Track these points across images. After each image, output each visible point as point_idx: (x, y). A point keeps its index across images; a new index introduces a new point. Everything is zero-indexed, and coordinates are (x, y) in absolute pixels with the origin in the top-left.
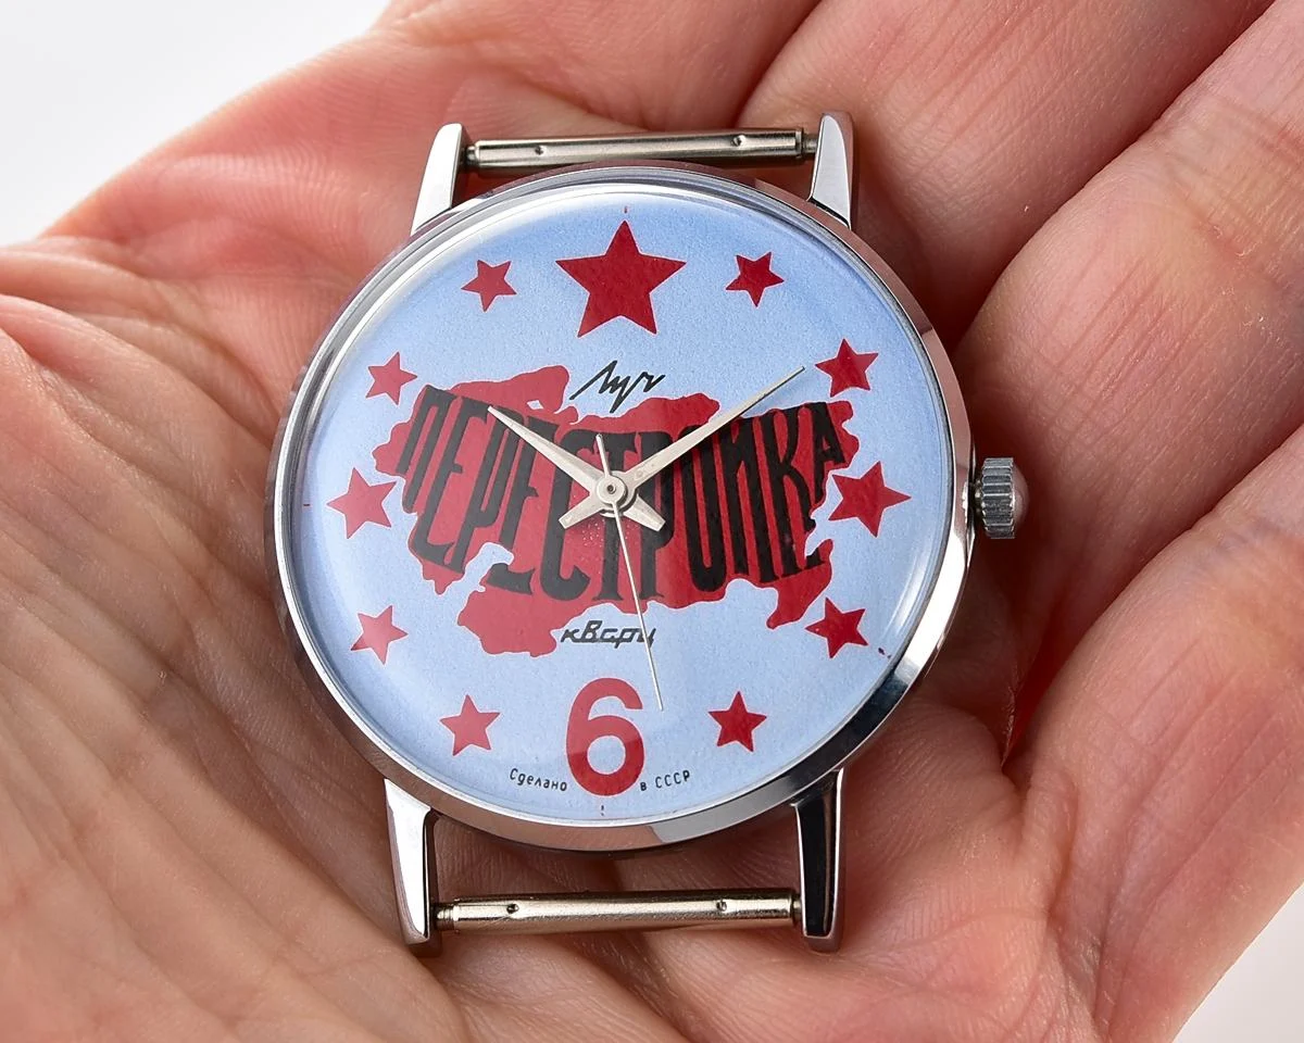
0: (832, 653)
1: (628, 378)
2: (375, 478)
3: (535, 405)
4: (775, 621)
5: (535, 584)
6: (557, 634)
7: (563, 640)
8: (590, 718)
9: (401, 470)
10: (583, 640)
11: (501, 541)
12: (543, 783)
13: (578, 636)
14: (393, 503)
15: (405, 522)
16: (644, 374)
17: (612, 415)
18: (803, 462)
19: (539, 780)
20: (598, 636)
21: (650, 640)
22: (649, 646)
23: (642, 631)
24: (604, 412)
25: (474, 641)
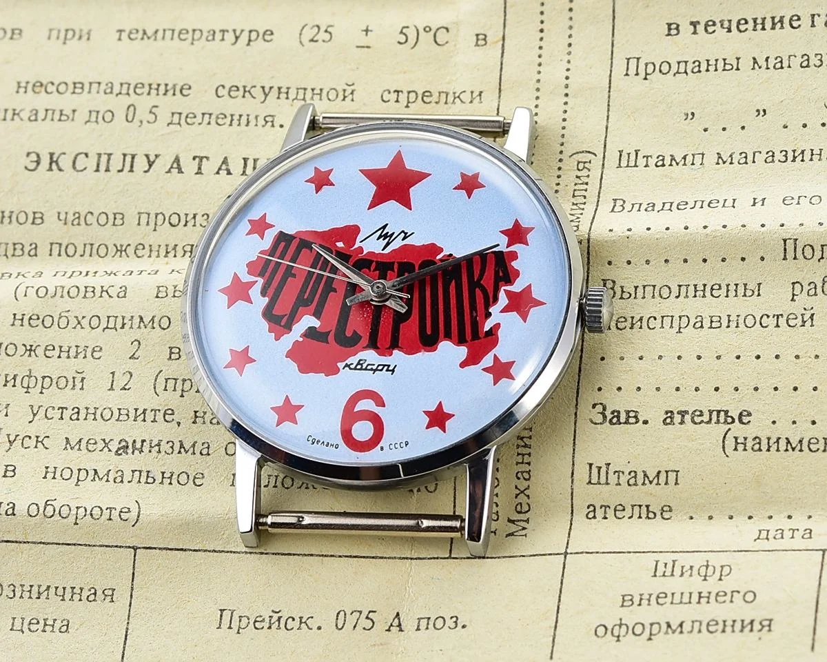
0: (495, 383)
1: (393, 233)
2: (246, 278)
3: (340, 244)
4: (464, 364)
5: (331, 338)
6: (341, 365)
7: (344, 368)
8: (355, 410)
9: (261, 275)
10: (355, 369)
11: (314, 315)
12: (325, 444)
13: (352, 367)
14: (255, 292)
15: (261, 302)
16: (403, 231)
17: (384, 252)
18: (488, 281)
19: (323, 442)
20: (364, 367)
21: (393, 371)
22: (392, 374)
23: (389, 366)
24: (378, 250)
25: (294, 366)
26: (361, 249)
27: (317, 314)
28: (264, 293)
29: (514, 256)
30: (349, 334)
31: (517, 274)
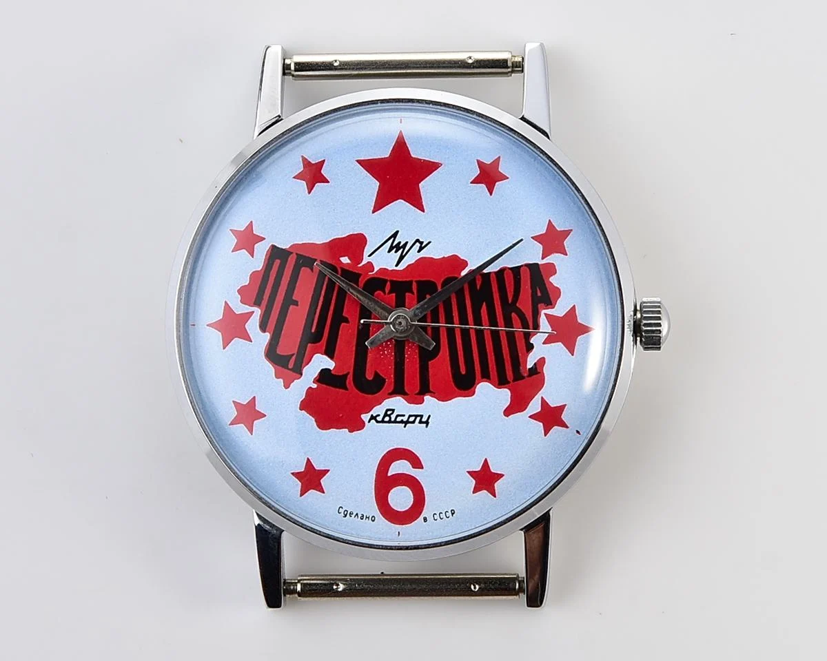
0: (546, 433)
1: (407, 243)
2: (240, 308)
3: (345, 260)
4: (509, 412)
5: (350, 380)
6: (365, 417)
7: (369, 422)
8: (389, 474)
9: (257, 303)
10: (383, 421)
11: (326, 353)
12: (360, 516)
13: (379, 419)
14: (253, 325)
15: (262, 339)
16: (417, 241)
17: (398, 268)
18: (525, 304)
19: (357, 514)
20: (393, 419)
21: (427, 423)
22: (427, 426)
23: (421, 416)
24: (391, 266)
25: (311, 421)
26: (370, 266)
27: (330, 353)
28: (263, 327)
29: (551, 269)
30: (369, 376)
31: (557, 292)
